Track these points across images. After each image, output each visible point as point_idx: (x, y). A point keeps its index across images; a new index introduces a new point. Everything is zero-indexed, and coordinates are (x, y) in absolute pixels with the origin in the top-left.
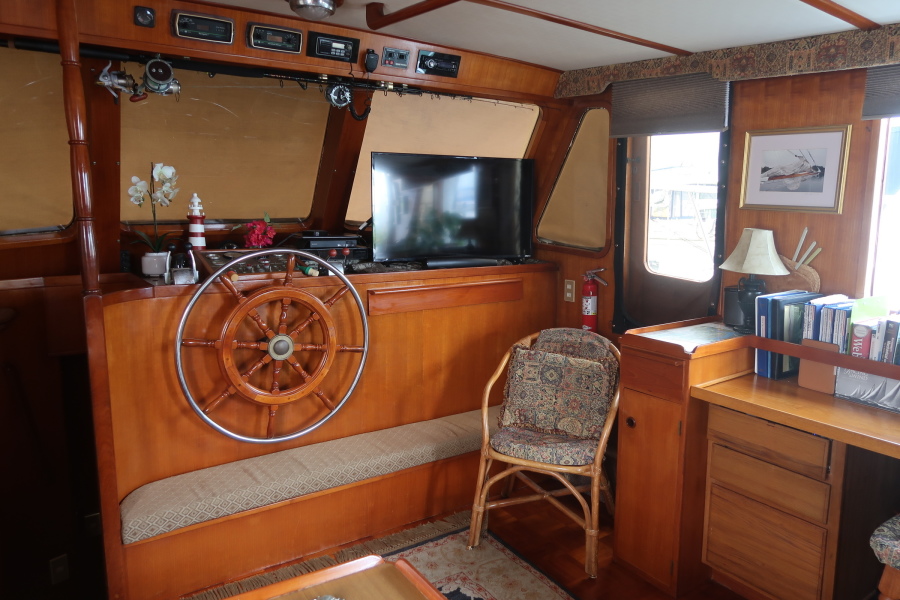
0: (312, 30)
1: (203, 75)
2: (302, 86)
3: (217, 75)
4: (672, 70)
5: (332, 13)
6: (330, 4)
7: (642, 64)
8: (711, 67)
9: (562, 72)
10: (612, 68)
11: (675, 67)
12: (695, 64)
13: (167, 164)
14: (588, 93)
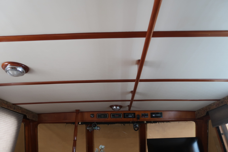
0: (124, 113)
1: (106, 125)
2: (124, 125)
3: (109, 125)
4: (218, 105)
5: (120, 109)
6: (119, 107)
7: (210, 105)
8: (226, 102)
9: (195, 111)
10: (205, 108)
11: (218, 104)
12: (222, 102)
13: (103, 145)
14: (203, 116)
